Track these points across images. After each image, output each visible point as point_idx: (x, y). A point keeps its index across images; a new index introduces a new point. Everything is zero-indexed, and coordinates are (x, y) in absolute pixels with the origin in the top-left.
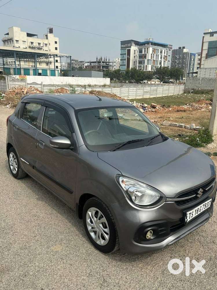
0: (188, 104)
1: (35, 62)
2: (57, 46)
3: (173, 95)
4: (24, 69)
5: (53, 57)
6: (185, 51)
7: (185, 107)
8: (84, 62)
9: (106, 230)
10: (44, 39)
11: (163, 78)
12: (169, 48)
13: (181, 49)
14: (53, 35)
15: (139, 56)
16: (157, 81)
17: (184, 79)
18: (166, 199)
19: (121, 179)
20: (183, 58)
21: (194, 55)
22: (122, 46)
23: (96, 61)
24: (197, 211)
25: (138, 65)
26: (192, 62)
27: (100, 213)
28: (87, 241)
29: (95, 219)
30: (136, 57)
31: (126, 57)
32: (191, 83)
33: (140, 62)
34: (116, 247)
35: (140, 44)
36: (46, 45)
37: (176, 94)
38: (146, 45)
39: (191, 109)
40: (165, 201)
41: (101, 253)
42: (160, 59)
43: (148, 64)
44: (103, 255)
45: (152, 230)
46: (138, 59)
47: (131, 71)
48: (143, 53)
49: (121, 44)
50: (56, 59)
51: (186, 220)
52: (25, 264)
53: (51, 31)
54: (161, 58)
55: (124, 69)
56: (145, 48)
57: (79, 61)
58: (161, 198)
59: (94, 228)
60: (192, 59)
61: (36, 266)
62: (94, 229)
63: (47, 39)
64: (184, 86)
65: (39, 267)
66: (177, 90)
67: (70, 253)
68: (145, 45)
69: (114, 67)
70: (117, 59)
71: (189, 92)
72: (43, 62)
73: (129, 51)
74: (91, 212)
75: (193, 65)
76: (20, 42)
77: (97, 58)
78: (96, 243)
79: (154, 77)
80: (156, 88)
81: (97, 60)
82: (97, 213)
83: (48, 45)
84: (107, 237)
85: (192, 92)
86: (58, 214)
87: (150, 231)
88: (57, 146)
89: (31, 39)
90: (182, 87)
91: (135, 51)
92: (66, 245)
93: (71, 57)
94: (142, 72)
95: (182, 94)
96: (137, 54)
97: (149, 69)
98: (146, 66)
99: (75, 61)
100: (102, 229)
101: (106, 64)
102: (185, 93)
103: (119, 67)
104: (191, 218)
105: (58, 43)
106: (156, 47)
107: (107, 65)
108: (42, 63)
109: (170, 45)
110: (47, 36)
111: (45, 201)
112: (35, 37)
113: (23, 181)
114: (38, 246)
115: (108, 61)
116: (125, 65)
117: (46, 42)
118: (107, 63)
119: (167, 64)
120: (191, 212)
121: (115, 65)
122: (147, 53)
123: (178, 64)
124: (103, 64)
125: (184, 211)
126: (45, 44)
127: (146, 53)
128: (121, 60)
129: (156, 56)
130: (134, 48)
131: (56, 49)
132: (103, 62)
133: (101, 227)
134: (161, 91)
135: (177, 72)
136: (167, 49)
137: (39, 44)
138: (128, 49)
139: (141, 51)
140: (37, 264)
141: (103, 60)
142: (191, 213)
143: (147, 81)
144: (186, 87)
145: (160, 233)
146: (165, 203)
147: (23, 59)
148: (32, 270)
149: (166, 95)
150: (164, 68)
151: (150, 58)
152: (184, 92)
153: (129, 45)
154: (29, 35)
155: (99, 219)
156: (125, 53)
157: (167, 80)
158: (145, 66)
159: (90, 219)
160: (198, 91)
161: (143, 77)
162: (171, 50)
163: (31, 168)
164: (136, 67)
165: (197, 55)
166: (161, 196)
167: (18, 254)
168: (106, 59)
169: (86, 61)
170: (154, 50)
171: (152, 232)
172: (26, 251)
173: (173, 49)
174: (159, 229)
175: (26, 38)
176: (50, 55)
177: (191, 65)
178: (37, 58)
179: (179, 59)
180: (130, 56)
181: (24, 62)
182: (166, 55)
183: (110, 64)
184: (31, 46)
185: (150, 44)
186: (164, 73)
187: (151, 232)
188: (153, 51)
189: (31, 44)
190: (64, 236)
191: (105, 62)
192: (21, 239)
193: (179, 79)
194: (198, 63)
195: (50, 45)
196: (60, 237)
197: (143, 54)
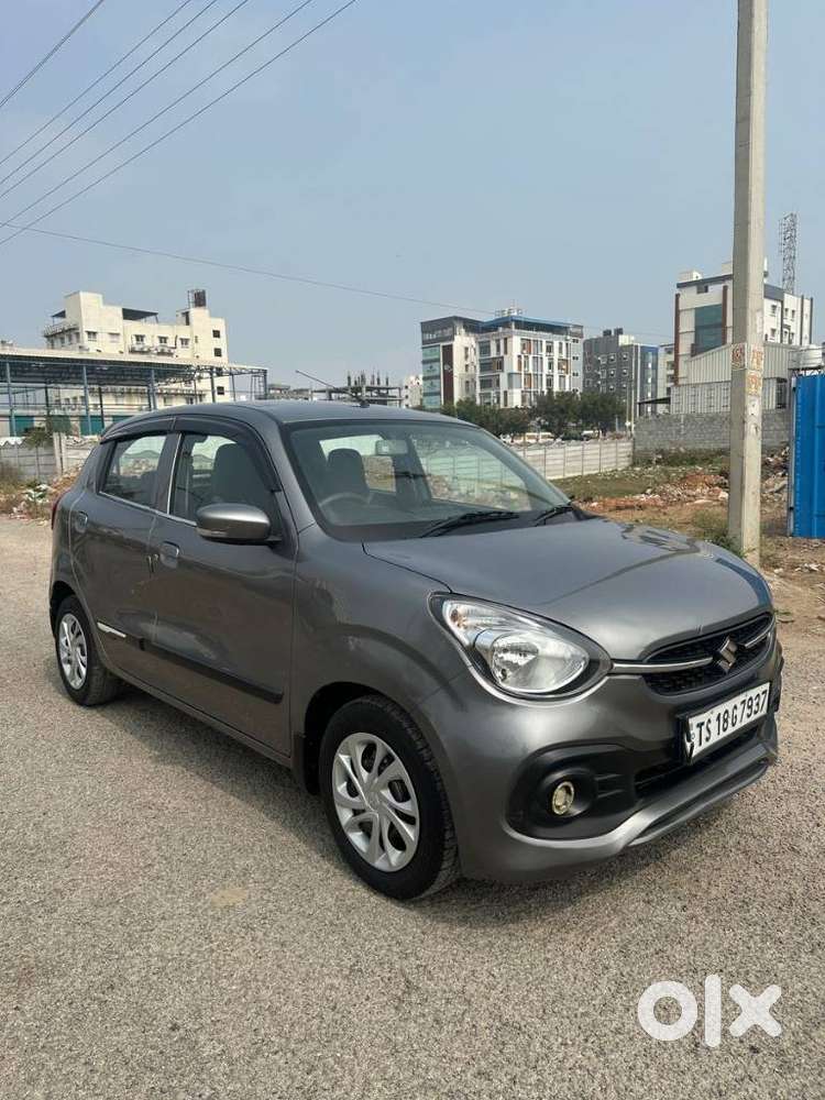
0: (649, 491)
1: (150, 395)
2: (221, 343)
3: (596, 472)
4: (113, 417)
5: (208, 375)
6: (624, 340)
7: (643, 498)
8: (307, 390)
9: (406, 807)
10: (178, 325)
11: (562, 425)
12: (572, 334)
13: (610, 336)
14: (207, 311)
15: (481, 365)
16: (544, 437)
17: (628, 424)
18: (612, 666)
19: (448, 608)
20: (621, 363)
21: (655, 351)
22: (429, 336)
23: (346, 385)
24: (722, 720)
25: (478, 390)
26: (650, 372)
27: (382, 747)
28: (337, 871)
29: (365, 774)
30: (471, 368)
31: (440, 368)
32: (650, 433)
33: (485, 383)
34: (445, 865)
35: (483, 328)
36: (185, 342)
37: (607, 468)
38: (501, 329)
39: (660, 503)
40: (609, 674)
41: (392, 903)
42: (546, 370)
43: (510, 386)
44: (398, 909)
45: (572, 782)
46: (478, 373)
47: (457, 410)
48: (493, 354)
49: (424, 332)
50: (219, 382)
51: (688, 745)
52: (110, 949)
53: (200, 300)
54: (551, 366)
55: (437, 407)
56: (498, 341)
57: (292, 389)
58: (592, 667)
59: (364, 811)
60: (650, 366)
61: (150, 956)
62: (361, 817)
63: (188, 323)
64: (629, 444)
65: (161, 956)
66: (609, 455)
67: (280, 909)
68: (496, 330)
69: (406, 402)
70: (412, 378)
71: (650, 462)
72: (176, 395)
73: (448, 351)
74: (349, 754)
75: (655, 381)
76: (103, 338)
77: (349, 378)
78: (373, 867)
79: (533, 423)
80: (541, 452)
81: (349, 384)
82: (370, 751)
83: (190, 343)
84: (410, 833)
85: (658, 462)
86: (232, 798)
87: (565, 783)
88: (222, 534)
89: (136, 327)
90: (625, 447)
91: (467, 382)
92: (261, 887)
93: (265, 372)
94: (491, 411)
95: (627, 469)
96: (475, 358)
97: (516, 400)
98: (505, 393)
99: (281, 390)
100: (391, 806)
101: (380, 394)
102: (634, 464)
103: (421, 400)
104: (705, 745)
105: (222, 334)
106: (532, 335)
107: (383, 395)
108: (174, 400)
109: (576, 326)
110: (186, 314)
111: (183, 764)
112: (148, 318)
113: (108, 711)
114: (161, 895)
115: (383, 384)
116: (439, 394)
117: (184, 332)
118: (382, 391)
119: (571, 383)
120: (703, 718)
121: (407, 397)
122: (506, 352)
123: (606, 381)
124: (369, 394)
125: (678, 716)
126: (182, 339)
127: (502, 354)
128: (424, 379)
129: (534, 362)
130: (462, 342)
131: (218, 353)
132: (369, 389)
133: (387, 801)
134: (558, 462)
135: (602, 406)
136: (569, 338)
137: (163, 339)
138: (445, 344)
139: (484, 349)
140: (156, 948)
141: (368, 383)
142: (703, 724)
143: (513, 438)
144: (638, 448)
145: (600, 796)
146: (607, 678)
147: (109, 387)
148: (136, 969)
149: (576, 474)
150: (563, 395)
151: (515, 370)
152: (631, 463)
153: (448, 332)
154: (129, 315)
155: (380, 772)
156: (436, 357)
157: (573, 432)
158: (502, 392)
159: (345, 784)
160: (676, 456)
161: (497, 426)
162: (581, 341)
163: (134, 649)
164: (474, 397)
165: (661, 351)
166: (594, 658)
167: (85, 920)
168: (378, 380)
169: (314, 389)
170: (526, 345)
171: (572, 789)
172: (116, 912)
173: (586, 337)
174: (598, 779)
175: (120, 324)
176: (199, 369)
177: (648, 368)
178: (157, 381)
179: (607, 367)
180: (452, 367)
181: (116, 397)
182: (564, 357)
183: (391, 393)
184: (137, 349)
185: (513, 326)
186: (562, 411)
187: (567, 789)
188: (524, 347)
189: (138, 340)
190: (255, 859)
191: (375, 388)
192: (95, 877)
193: (613, 430)
194: (668, 376)
195: (196, 341)
196: (240, 863)
197: (493, 358)
